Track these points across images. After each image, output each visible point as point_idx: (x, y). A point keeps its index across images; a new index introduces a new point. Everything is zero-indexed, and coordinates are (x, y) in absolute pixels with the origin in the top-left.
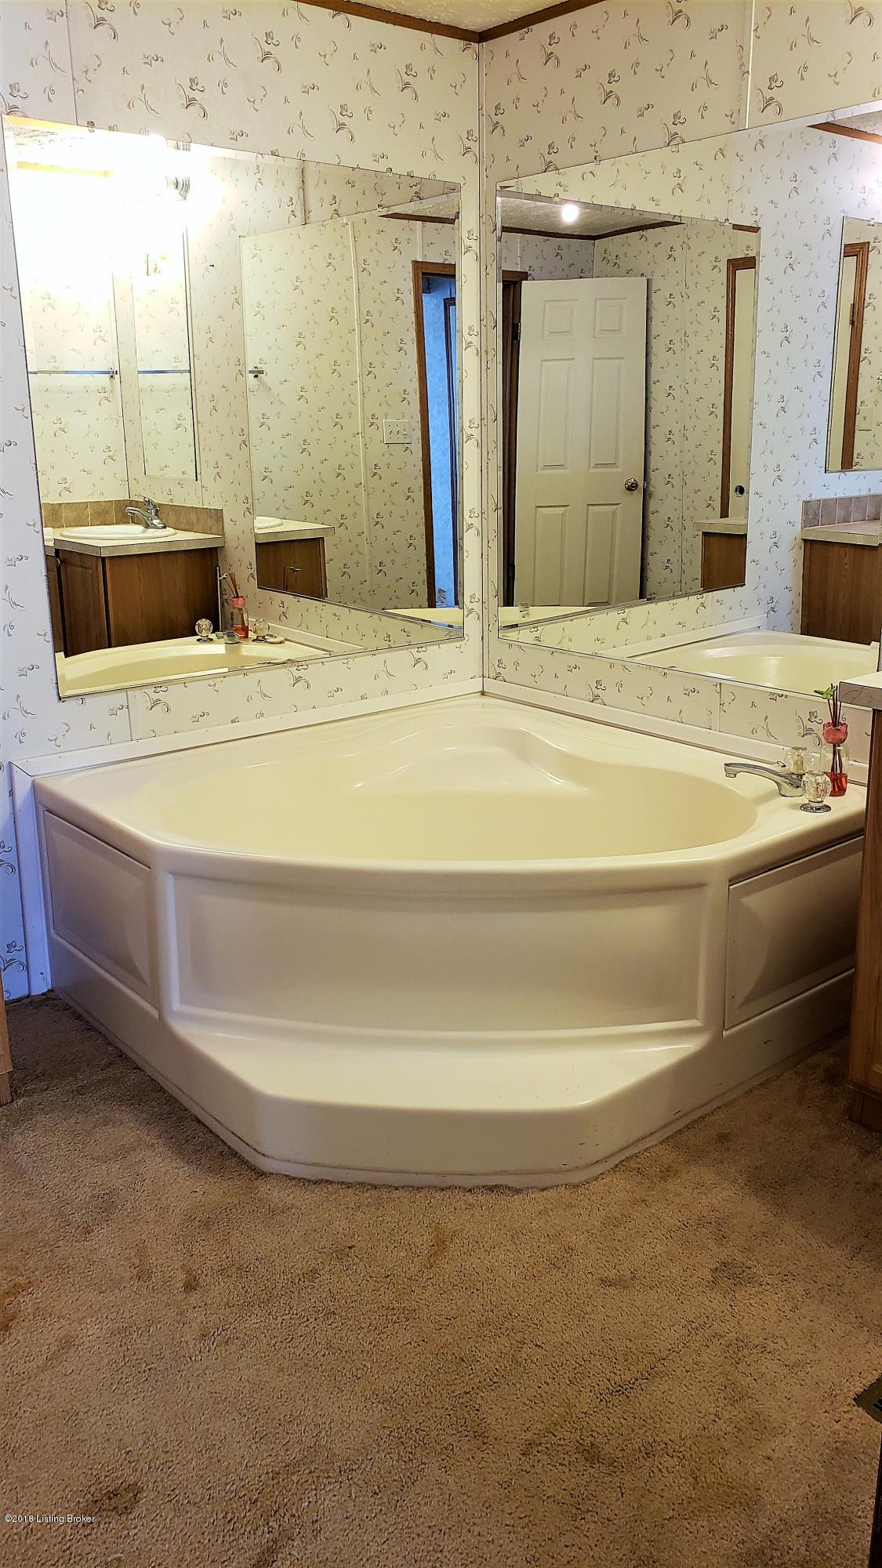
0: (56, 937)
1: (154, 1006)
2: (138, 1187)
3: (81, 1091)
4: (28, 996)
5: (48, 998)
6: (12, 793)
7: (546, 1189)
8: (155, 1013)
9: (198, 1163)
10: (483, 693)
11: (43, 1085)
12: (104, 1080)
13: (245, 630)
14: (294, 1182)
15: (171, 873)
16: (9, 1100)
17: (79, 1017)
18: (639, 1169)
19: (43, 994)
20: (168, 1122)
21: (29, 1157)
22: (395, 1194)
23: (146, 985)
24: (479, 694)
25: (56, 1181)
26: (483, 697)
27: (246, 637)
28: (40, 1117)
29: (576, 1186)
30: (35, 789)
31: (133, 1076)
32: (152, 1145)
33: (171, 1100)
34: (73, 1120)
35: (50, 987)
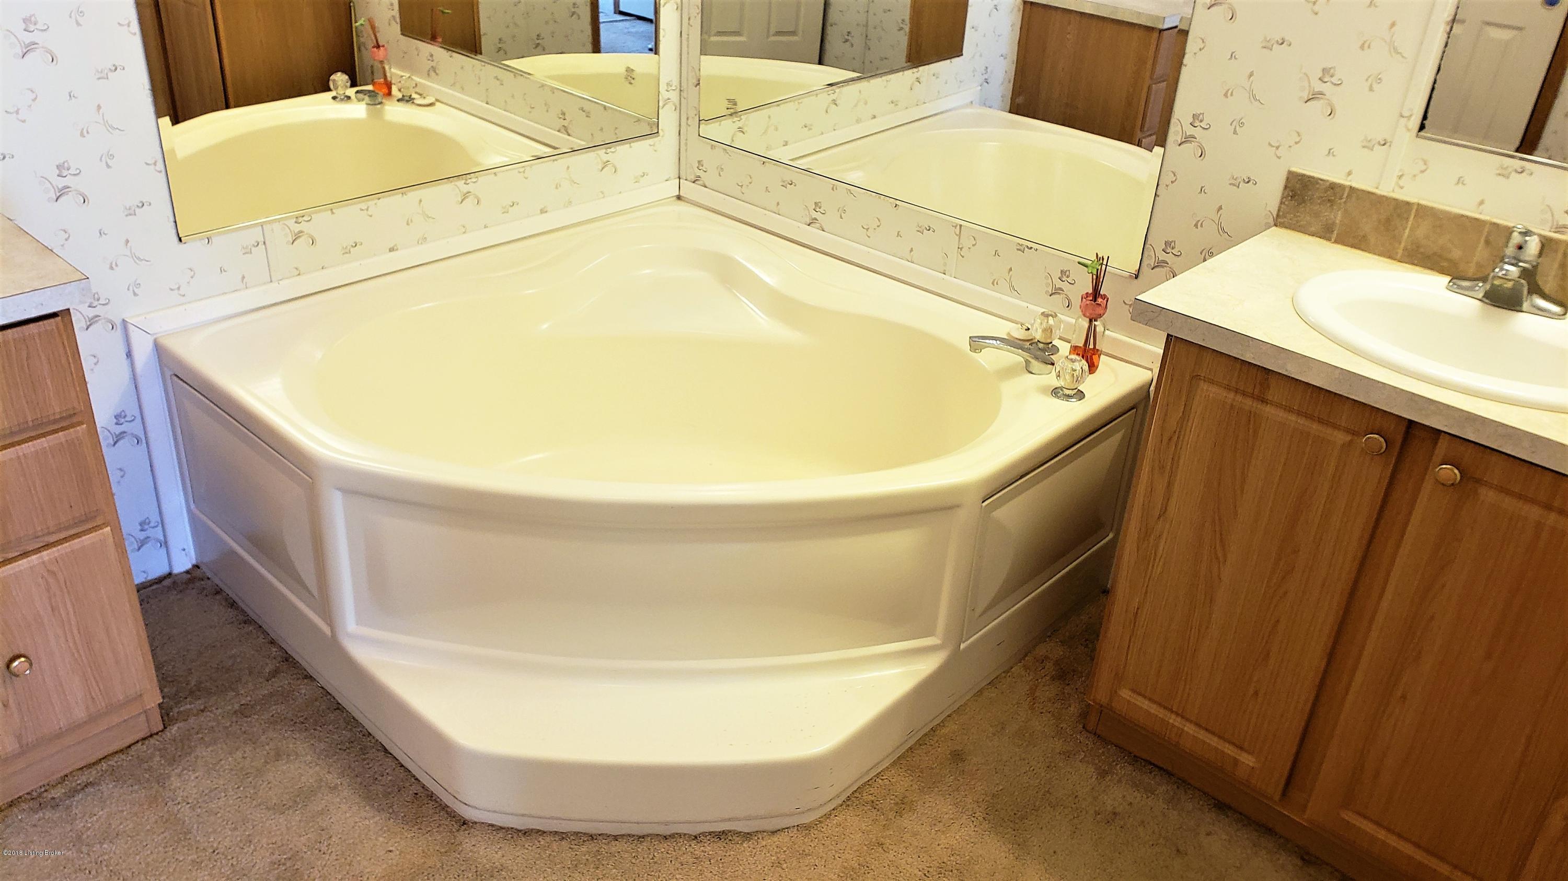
0: (197, 512)
1: (324, 619)
2: (324, 849)
3: (243, 712)
4: (170, 574)
5: (194, 575)
6: (129, 355)
7: (776, 832)
8: (326, 629)
9: (391, 811)
10: (679, 198)
11: (199, 704)
12: (271, 695)
13: (389, 86)
14: (501, 835)
15: (339, 489)
16: (161, 727)
17: (233, 604)
18: (873, 802)
19: (187, 572)
20: (350, 753)
21: (193, 808)
22: (616, 847)
23: (315, 599)
24: (675, 198)
25: (227, 843)
26: (679, 202)
27: (389, 94)
28: (202, 751)
29: (807, 827)
30: (159, 350)
31: (304, 689)
32: (335, 788)
33: (352, 722)
34: (239, 754)
35: (194, 562)
